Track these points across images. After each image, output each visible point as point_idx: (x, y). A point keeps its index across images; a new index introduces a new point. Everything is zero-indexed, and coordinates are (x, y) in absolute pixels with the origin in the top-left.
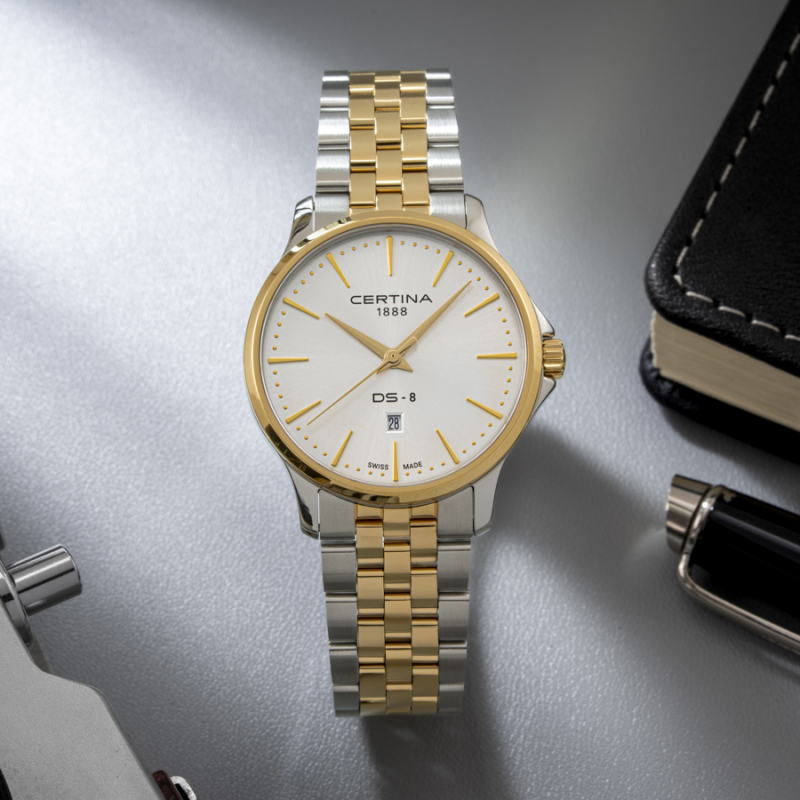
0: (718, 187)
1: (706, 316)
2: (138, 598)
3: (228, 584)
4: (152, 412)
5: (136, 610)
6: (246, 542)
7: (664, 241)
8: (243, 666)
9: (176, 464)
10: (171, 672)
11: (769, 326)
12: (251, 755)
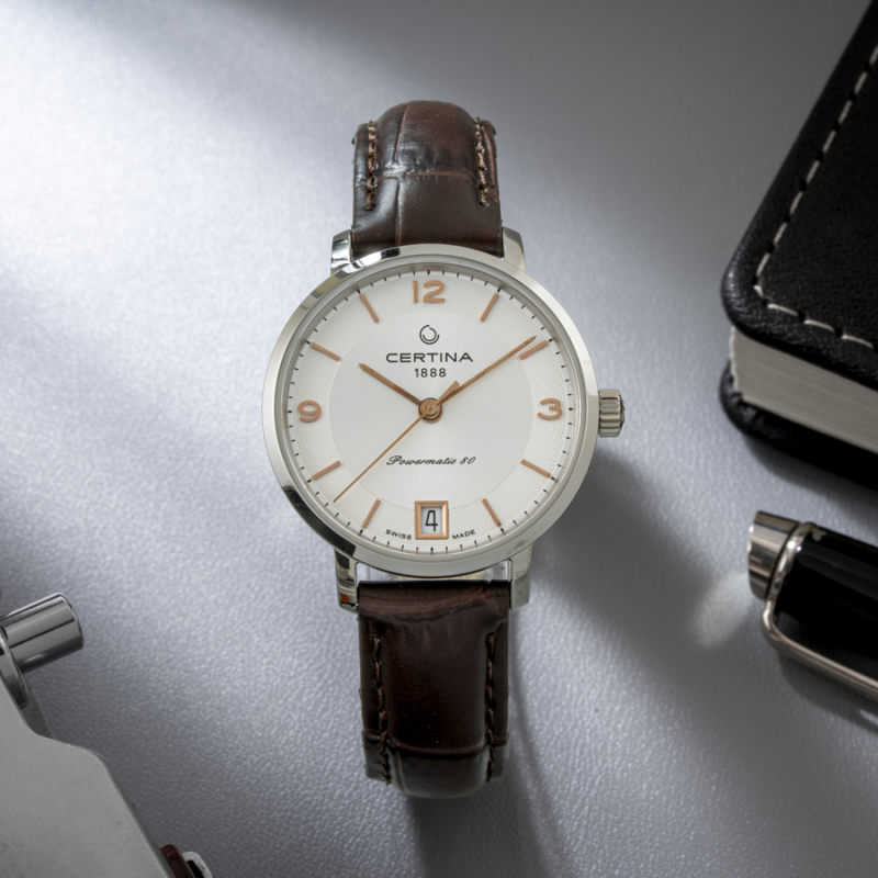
0: (803, 187)
1: (790, 330)
2: (154, 657)
3: (256, 640)
4: (171, 447)
5: (152, 669)
6: (276, 593)
7: (743, 248)
8: (273, 732)
9: (199, 505)
10: (192, 739)
11: (861, 341)
12: (281, 831)
